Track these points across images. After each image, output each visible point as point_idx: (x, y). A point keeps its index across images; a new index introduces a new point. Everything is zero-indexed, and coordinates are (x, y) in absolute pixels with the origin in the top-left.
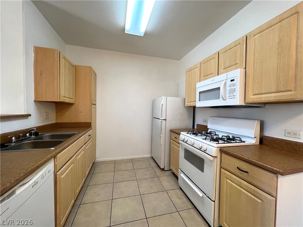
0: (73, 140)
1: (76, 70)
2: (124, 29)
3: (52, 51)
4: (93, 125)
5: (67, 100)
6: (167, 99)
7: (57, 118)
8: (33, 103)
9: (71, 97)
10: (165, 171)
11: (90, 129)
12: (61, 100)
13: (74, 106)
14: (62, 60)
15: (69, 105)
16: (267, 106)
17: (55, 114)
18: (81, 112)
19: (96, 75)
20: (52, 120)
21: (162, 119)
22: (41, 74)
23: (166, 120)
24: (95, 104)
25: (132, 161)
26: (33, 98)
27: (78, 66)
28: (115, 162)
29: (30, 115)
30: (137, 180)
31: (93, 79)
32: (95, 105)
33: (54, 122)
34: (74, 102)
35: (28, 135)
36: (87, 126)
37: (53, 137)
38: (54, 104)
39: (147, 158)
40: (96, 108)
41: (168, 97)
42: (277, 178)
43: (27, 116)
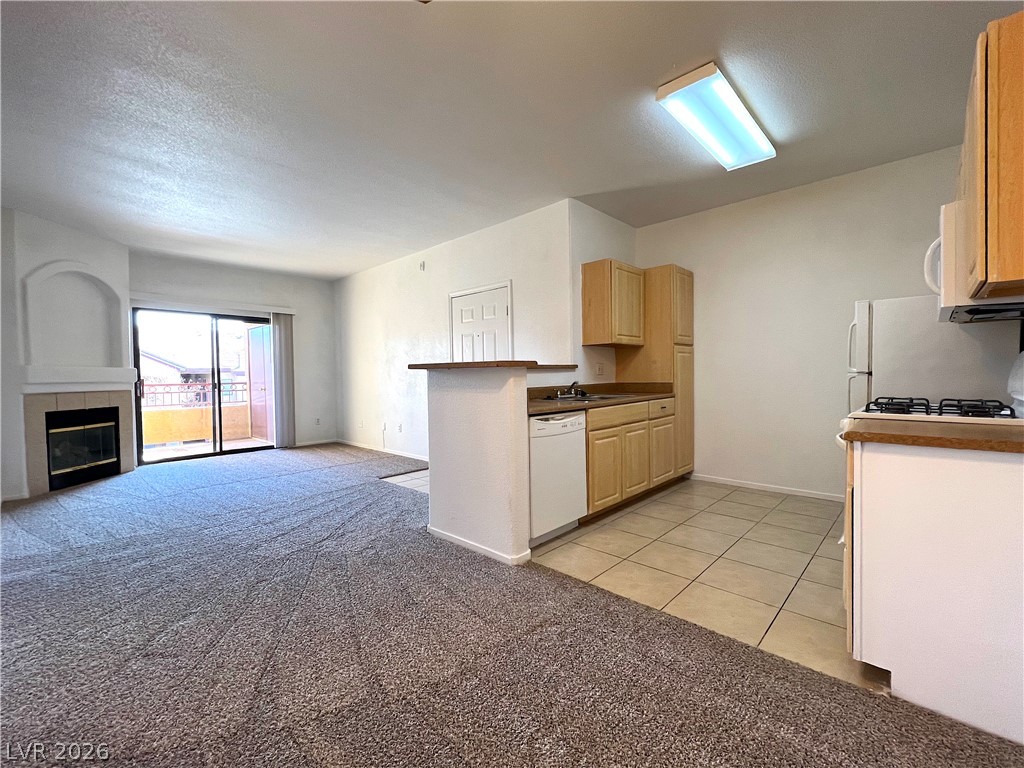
0: (626, 399)
1: (644, 277)
2: (720, 168)
3: (601, 263)
5: (625, 340)
7: (617, 374)
8: (581, 348)
9: (635, 334)
11: (669, 395)
12: (614, 341)
13: (642, 351)
14: (616, 273)
15: (634, 349)
17: (614, 367)
18: (655, 362)
19: (691, 276)
20: (611, 379)
21: (856, 370)
23: (870, 374)
24: (686, 340)
26: (581, 343)
27: (649, 269)
28: (736, 489)
29: (577, 366)
32: (692, 345)
33: (614, 382)
34: (641, 343)
35: (573, 392)
36: (661, 389)
38: (613, 350)
40: (692, 353)
41: (875, 302)
42: (852, 449)
43: (573, 367)
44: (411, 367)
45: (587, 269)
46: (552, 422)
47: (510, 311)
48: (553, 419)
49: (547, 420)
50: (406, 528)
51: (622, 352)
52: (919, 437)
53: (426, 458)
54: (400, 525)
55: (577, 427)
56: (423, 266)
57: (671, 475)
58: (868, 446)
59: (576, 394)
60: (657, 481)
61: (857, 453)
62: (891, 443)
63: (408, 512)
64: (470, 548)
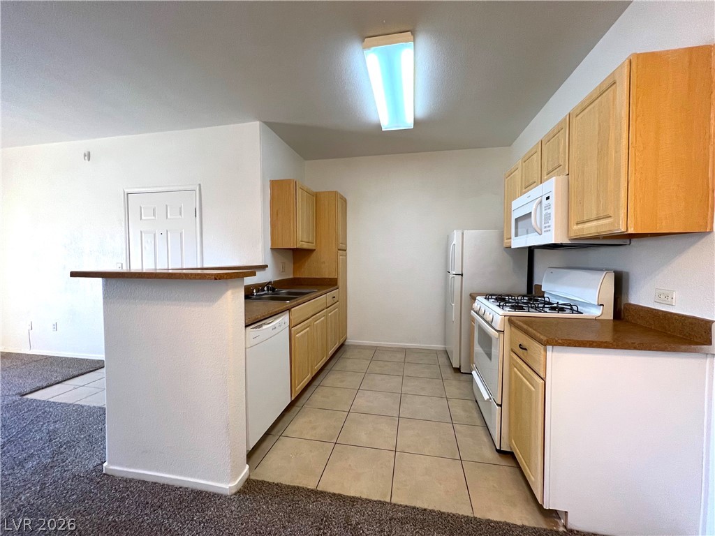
1: (316, 199)
2: (379, 126)
3: (287, 182)
4: (340, 283)
5: (305, 246)
6: (463, 234)
7: (294, 272)
8: (269, 250)
9: (311, 240)
10: (462, 373)
11: (335, 287)
12: (298, 246)
13: (314, 254)
14: (299, 192)
15: (309, 252)
16: (634, 241)
17: (292, 266)
18: (324, 262)
19: (345, 201)
20: (289, 275)
21: (454, 273)
22: (277, 214)
23: (462, 275)
24: (344, 248)
25: (405, 351)
26: (269, 246)
27: (319, 193)
28: (376, 349)
29: (267, 266)
30: (403, 376)
31: (340, 209)
32: (345, 250)
33: (291, 276)
34: (314, 248)
35: (265, 289)
36: (330, 283)
37: (289, 293)
38: (291, 251)
39: (436, 352)
40: (346, 256)
41: (465, 232)
42: (546, 351)
43: (264, 267)
44: (73, 274)
45: (276, 185)
46: (265, 327)
47: (199, 212)
48: (265, 324)
49: (260, 326)
50: (68, 475)
51: (299, 255)
52: (593, 342)
53: (101, 356)
54: (56, 472)
55: (283, 326)
56: (88, 156)
57: (337, 346)
58: (556, 348)
59: (268, 290)
60: (331, 352)
61: (549, 354)
62: (575, 346)
63: (70, 445)
64: (171, 483)
